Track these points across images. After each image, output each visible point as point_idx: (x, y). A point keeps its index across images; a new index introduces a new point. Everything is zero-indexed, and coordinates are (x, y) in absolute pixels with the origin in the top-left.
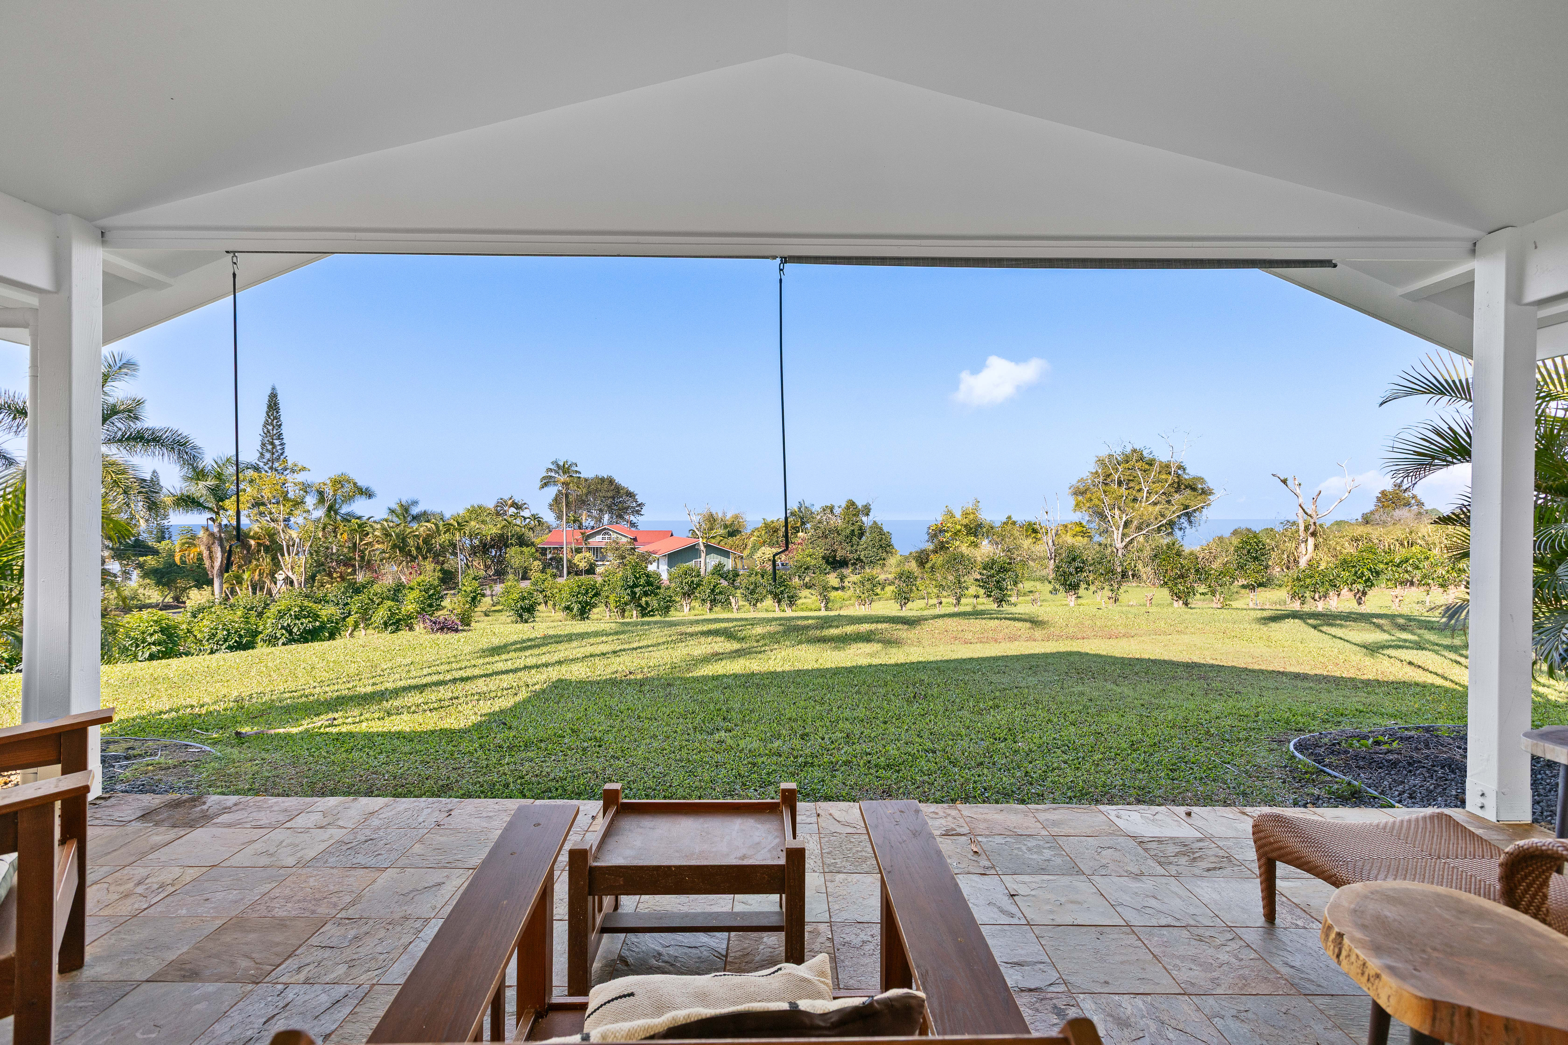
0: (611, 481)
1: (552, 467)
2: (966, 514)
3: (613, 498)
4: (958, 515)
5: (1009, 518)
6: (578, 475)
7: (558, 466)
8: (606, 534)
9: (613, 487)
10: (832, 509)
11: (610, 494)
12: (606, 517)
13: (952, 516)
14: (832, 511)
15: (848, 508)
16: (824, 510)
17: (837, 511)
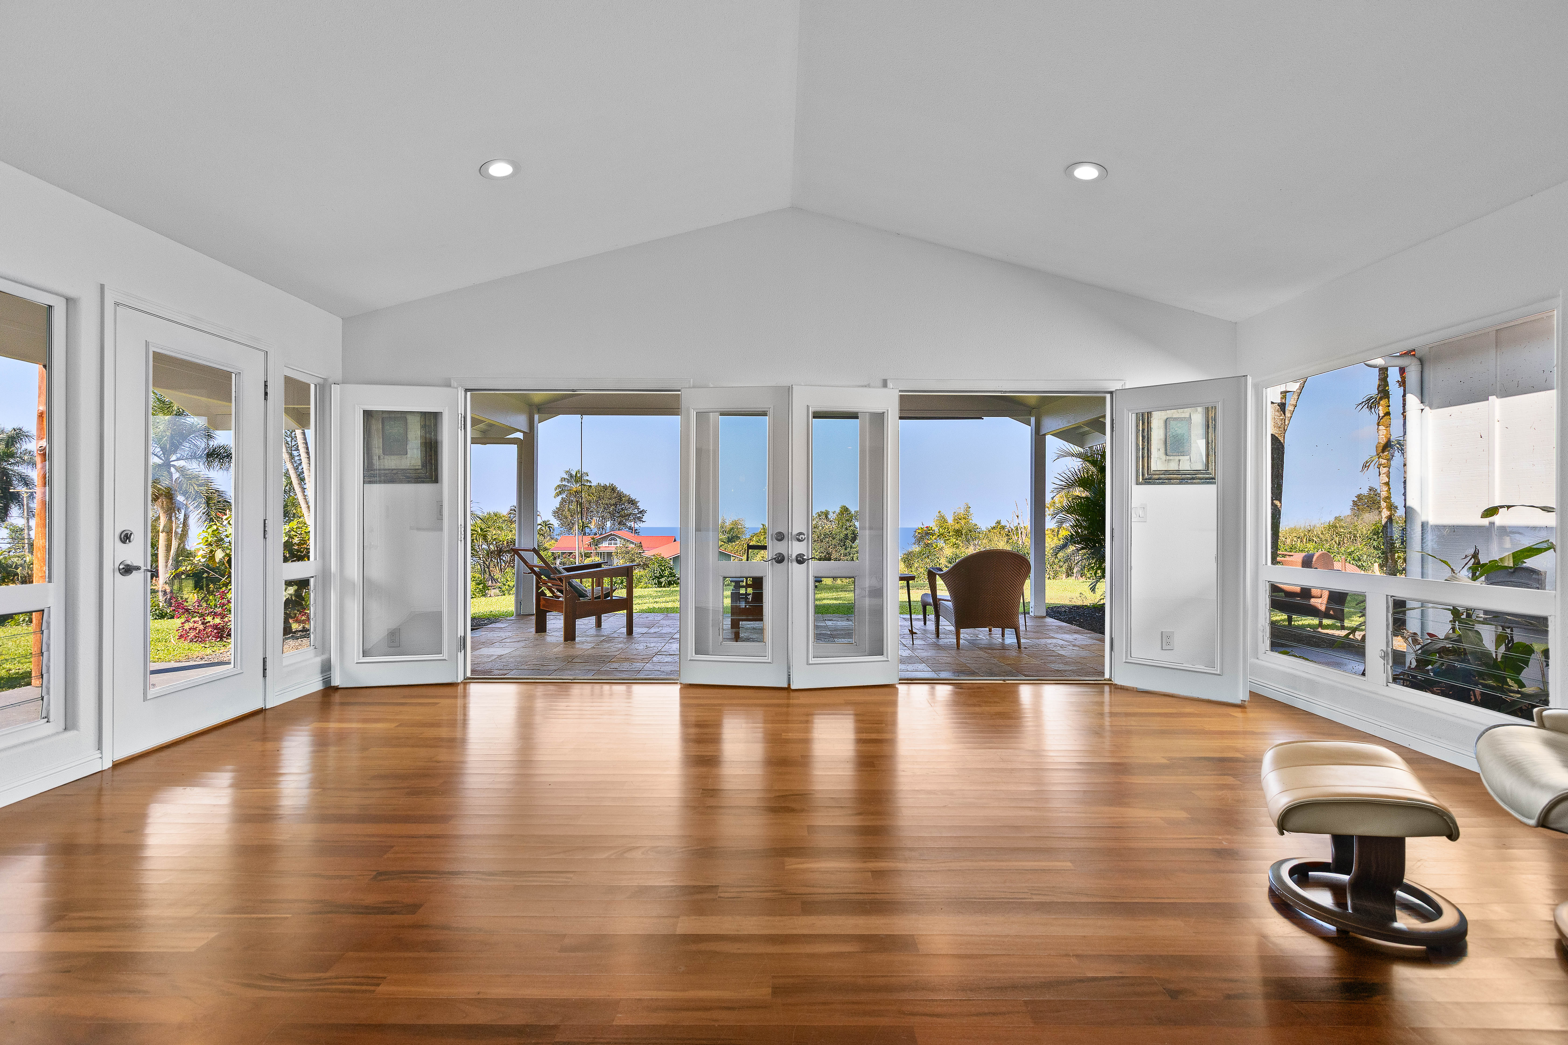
0: (613, 489)
1: (566, 477)
2: (957, 520)
3: (615, 505)
4: (950, 520)
5: (999, 522)
6: (589, 484)
7: (571, 476)
8: (612, 539)
9: (615, 495)
10: (826, 514)
11: (613, 502)
12: (609, 524)
13: (945, 521)
14: (826, 517)
15: (841, 513)
16: (819, 516)
17: (832, 516)
